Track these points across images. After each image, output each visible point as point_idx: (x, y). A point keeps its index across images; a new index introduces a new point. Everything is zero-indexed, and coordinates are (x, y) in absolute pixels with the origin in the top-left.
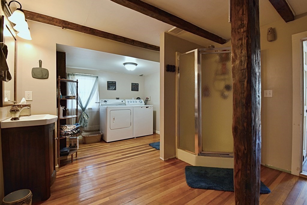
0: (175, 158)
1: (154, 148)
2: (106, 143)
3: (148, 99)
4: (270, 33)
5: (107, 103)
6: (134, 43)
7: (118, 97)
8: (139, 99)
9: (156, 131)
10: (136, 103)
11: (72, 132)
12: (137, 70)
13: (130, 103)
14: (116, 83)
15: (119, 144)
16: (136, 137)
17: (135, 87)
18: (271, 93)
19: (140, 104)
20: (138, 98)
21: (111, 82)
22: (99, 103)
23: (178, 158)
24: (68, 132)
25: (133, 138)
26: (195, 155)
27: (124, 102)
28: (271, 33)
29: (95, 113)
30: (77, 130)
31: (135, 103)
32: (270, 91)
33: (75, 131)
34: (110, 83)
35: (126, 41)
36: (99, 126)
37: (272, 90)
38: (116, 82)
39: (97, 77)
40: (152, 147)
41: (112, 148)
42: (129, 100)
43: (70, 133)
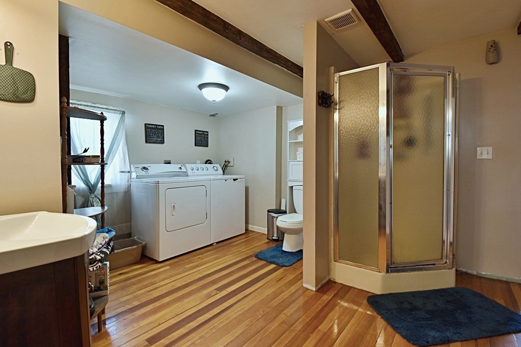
0: (330, 280)
1: (271, 263)
2: (157, 262)
3: (229, 162)
4: (493, 49)
5: (149, 172)
6: (240, 39)
7: (168, 159)
8: (210, 163)
9: (250, 225)
10: (208, 172)
11: (102, 252)
12: (226, 101)
13: (195, 170)
14: (163, 129)
15: (191, 262)
16: (217, 243)
17: (201, 139)
18: (491, 153)
19: (216, 173)
20: (208, 162)
21: (153, 125)
22: (129, 172)
23: (336, 281)
24: (93, 254)
25: (212, 245)
26: (379, 272)
27: (183, 169)
28: (495, 50)
29: (121, 196)
30: (110, 246)
31: (205, 172)
32: (488, 148)
33: (107, 248)
34: (151, 128)
35: (227, 29)
36: (131, 225)
37: (491, 148)
38: (163, 126)
39: (123, 113)
40: (265, 262)
41: (179, 274)
42: (193, 166)
43: (99, 258)
